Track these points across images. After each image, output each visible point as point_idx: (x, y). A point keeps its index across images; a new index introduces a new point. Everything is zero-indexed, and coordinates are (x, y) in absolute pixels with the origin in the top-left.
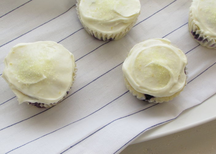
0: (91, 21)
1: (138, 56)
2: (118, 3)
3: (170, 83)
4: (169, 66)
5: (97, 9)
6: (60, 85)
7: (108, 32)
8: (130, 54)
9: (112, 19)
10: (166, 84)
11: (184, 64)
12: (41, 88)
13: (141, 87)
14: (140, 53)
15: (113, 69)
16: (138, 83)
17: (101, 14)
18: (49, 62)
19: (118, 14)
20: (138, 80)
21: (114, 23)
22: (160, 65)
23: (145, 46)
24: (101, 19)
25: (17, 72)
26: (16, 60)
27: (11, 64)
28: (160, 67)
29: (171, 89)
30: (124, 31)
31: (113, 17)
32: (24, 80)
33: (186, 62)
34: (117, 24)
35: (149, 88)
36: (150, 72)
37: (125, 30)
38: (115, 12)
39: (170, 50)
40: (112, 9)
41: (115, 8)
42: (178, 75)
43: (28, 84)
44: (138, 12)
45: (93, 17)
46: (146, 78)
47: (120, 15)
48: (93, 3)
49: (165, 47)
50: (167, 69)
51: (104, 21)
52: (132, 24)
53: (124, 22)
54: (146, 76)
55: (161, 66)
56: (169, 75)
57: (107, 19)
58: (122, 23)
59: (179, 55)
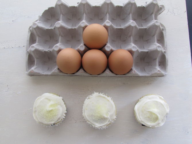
1: (144, 105)
3: (157, 122)
4: (159, 113)
10: (155, 122)
11: (167, 113)
13: (141, 121)
14: (146, 103)
16: (140, 118)
23: (150, 99)
29: (156, 125)
33: (168, 112)
35: (146, 123)
36: (148, 115)
42: (162, 119)
54: (145, 116)
56: (158, 118)
59: (166, 108)
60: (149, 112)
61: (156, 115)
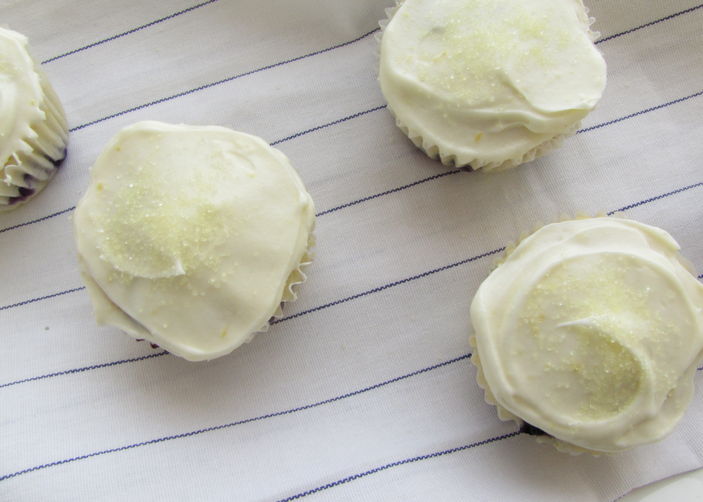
0: (410, 94)
1: (544, 278)
2: (527, 54)
3: (631, 410)
4: (649, 346)
5: (444, 54)
6: (230, 308)
7: (462, 148)
8: (516, 257)
9: (487, 104)
10: (616, 409)
12: (163, 302)
14: (556, 269)
15: (448, 267)
16: (511, 379)
17: (452, 77)
18: (212, 216)
19: (515, 92)
20: (517, 369)
21: (492, 121)
22: (619, 339)
23: (581, 240)
24: (448, 97)
25: (109, 220)
26: (118, 177)
27: (100, 187)
28: (616, 347)
29: (626, 432)
30: (521, 158)
31: (492, 99)
32: (120, 256)
34: (501, 126)
35: (549, 408)
36: (572, 354)
37: (525, 156)
38: (507, 84)
39: (668, 283)
40: (498, 68)
41: (508, 69)
42: (669, 388)
43: (127, 275)
44: (592, 105)
45: (423, 81)
46: (547, 369)
47: (522, 99)
48: (437, 31)
49: (654, 269)
50: (638, 362)
51: (458, 105)
52: (554, 138)
53: (528, 126)
54: (549, 364)
55: (622, 344)
56: (638, 383)
57: (470, 102)
58: (518, 128)
60: (574, 330)
61: (629, 355)
